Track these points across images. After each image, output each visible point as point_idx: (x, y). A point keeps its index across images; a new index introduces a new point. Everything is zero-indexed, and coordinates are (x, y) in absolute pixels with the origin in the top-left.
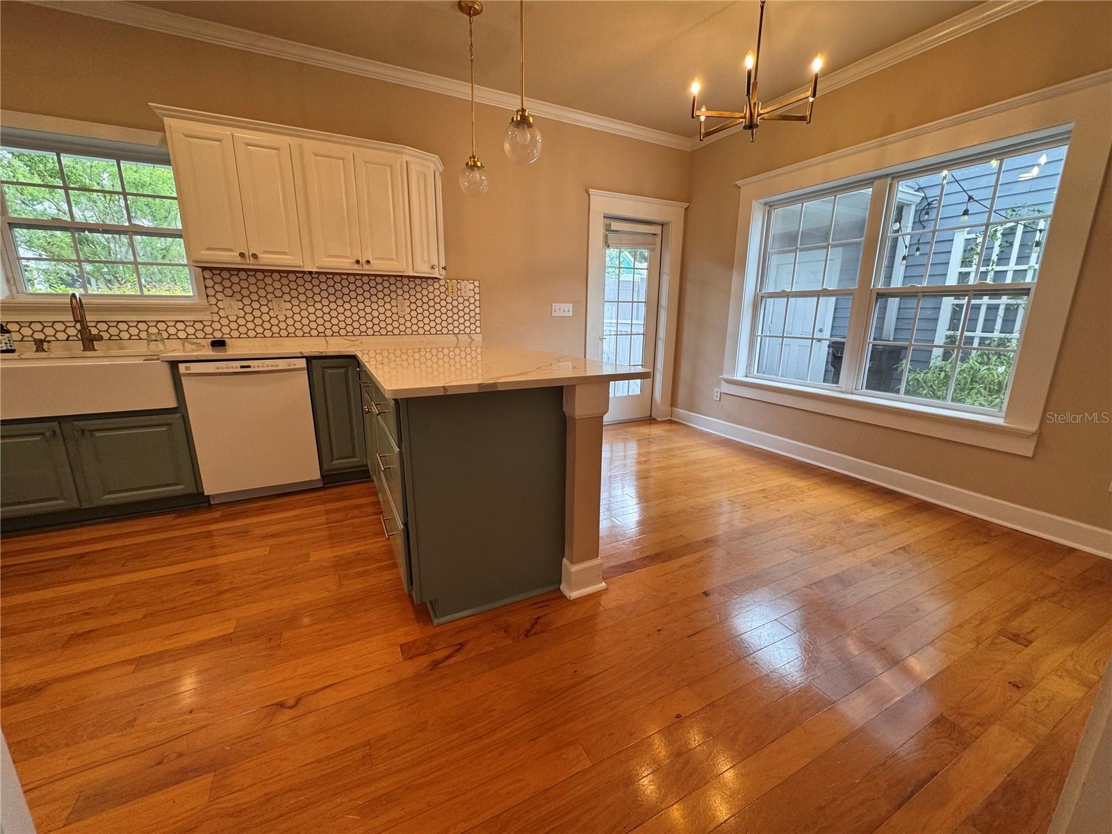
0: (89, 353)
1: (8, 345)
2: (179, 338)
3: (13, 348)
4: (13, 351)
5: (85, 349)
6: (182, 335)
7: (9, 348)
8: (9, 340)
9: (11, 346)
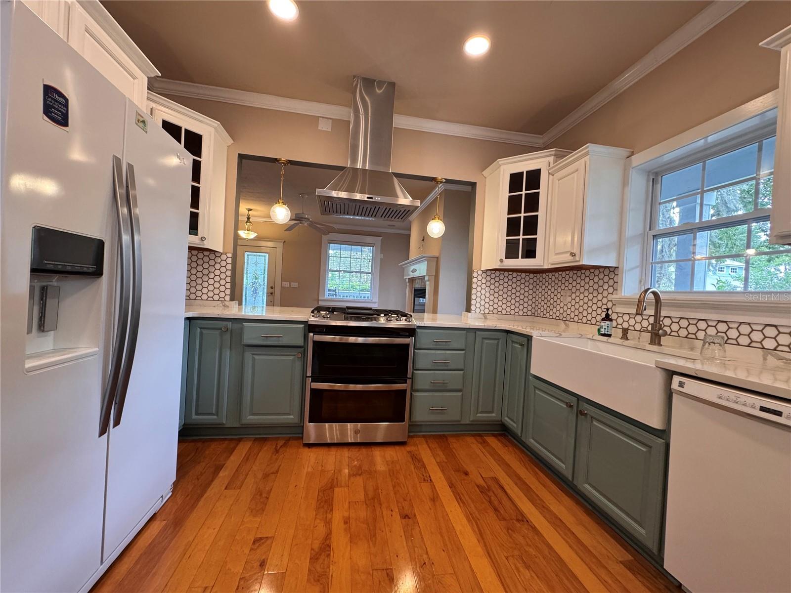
0: (655, 348)
1: (606, 330)
2: (764, 348)
3: (609, 333)
4: (609, 336)
5: (652, 342)
6: (770, 344)
7: (606, 333)
8: (608, 327)
9: (608, 331)
